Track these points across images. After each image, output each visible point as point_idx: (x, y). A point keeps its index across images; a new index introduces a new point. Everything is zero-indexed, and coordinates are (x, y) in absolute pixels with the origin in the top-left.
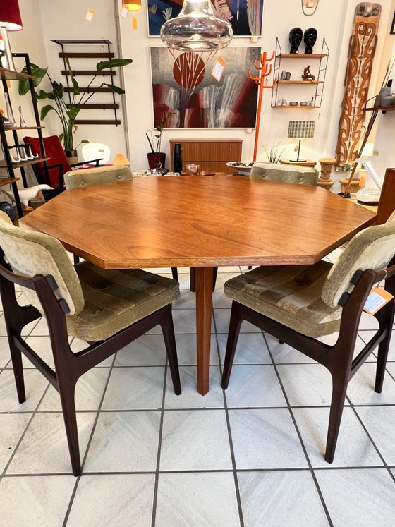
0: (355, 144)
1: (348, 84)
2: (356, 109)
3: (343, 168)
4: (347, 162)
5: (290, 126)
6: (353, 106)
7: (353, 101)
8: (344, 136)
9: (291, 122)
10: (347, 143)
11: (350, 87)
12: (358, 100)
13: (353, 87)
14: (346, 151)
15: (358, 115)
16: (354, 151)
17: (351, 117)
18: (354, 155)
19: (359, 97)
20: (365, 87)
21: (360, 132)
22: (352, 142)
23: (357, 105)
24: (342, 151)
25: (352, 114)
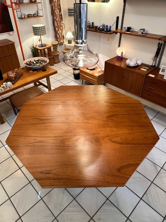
0: (62, 32)
1: (52, 3)
2: (58, 16)
3: (60, 44)
4: (61, 41)
5: (33, 29)
6: (57, 14)
7: (56, 12)
8: (57, 29)
9: (33, 27)
10: (59, 32)
11: (53, 4)
12: (58, 11)
13: (55, 5)
14: (59, 36)
15: (60, 18)
16: (62, 35)
17: (57, 20)
18: (63, 37)
19: (58, 9)
20: (59, 4)
21: (62, 26)
22: (61, 31)
23: (58, 13)
24: (58, 37)
25: (57, 18)
